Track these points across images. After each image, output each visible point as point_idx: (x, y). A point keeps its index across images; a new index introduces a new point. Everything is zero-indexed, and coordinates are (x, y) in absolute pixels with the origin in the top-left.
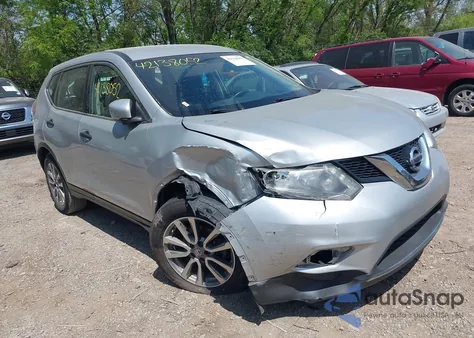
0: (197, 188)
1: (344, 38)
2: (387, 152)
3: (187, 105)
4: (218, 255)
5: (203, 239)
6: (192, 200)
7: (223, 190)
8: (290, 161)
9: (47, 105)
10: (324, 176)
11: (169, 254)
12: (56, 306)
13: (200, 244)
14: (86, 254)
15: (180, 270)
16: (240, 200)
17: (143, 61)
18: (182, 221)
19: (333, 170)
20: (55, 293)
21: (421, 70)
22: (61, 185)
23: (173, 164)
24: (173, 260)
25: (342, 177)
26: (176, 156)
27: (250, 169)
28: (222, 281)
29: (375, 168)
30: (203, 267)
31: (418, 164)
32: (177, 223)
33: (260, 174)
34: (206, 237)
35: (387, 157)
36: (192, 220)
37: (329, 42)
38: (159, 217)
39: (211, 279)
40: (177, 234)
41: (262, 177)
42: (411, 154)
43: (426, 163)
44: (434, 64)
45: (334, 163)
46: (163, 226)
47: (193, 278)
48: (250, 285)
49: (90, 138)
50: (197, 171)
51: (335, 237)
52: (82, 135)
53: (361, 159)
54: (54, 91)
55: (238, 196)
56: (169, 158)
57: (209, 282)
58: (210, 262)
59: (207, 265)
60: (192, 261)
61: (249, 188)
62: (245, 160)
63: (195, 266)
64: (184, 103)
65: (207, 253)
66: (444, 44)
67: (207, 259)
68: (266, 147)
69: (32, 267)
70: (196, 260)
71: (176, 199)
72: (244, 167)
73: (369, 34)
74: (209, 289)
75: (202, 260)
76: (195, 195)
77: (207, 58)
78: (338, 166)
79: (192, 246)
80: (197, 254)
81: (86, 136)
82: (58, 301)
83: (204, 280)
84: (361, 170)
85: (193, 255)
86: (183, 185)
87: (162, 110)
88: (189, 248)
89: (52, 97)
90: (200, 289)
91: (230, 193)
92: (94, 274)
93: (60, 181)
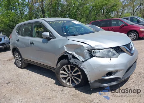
0: (71, 56)
1: (95, 19)
2: (125, 45)
3: (66, 34)
4: (76, 76)
5: (72, 71)
6: (70, 59)
7: (80, 57)
8: (100, 48)
9: (16, 35)
10: (110, 51)
11: (61, 76)
12: (27, 93)
13: (71, 73)
14: (31, 79)
15: (64, 81)
16: (85, 59)
17: (51, 21)
18: (66, 66)
19: (112, 50)
20: (26, 90)
21: (120, 27)
22: (20, 59)
23: (64, 50)
24: (62, 78)
25: (114, 52)
26: (65, 47)
27: (88, 50)
28: (77, 83)
29: (122, 50)
30: (72, 80)
31: (132, 49)
32: (65, 67)
33: (91, 51)
34: (73, 71)
35: (125, 47)
36: (69, 66)
37: (90, 20)
38: (59, 65)
39: (74, 83)
40: (64, 70)
41: (92, 52)
42: (130, 46)
43: (133, 49)
44: (123, 26)
45: (112, 48)
46: (60, 68)
47: (68, 83)
48: (89, 82)
49: (34, 44)
50: (71, 51)
51: (113, 68)
52: (31, 43)
53: (118, 47)
54: (18, 31)
55: (84, 58)
56: (63, 48)
57: (73, 84)
58: (74, 78)
59: (73, 79)
60: (68, 78)
61: (88, 56)
62: (87, 48)
63: (69, 79)
64: (65, 33)
65: (73, 76)
66: (125, 20)
67: (73, 77)
68: (93, 44)
69: (15, 83)
70: (70, 78)
71: (64, 60)
72: (86, 50)
73: (101, 18)
74: (73, 86)
75: (71, 77)
76: (71, 58)
77: (68, 21)
78: (113, 49)
79: (68, 73)
80: (70, 76)
81: (32, 43)
82: (27, 92)
83: (72, 84)
84: (119, 50)
85: (69, 76)
86: (67, 56)
87: (59, 35)
88: (68, 74)
89: (18, 33)
90: (70, 86)
91: (82, 57)
92: (36, 84)
93: (20, 58)
